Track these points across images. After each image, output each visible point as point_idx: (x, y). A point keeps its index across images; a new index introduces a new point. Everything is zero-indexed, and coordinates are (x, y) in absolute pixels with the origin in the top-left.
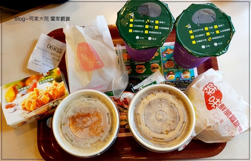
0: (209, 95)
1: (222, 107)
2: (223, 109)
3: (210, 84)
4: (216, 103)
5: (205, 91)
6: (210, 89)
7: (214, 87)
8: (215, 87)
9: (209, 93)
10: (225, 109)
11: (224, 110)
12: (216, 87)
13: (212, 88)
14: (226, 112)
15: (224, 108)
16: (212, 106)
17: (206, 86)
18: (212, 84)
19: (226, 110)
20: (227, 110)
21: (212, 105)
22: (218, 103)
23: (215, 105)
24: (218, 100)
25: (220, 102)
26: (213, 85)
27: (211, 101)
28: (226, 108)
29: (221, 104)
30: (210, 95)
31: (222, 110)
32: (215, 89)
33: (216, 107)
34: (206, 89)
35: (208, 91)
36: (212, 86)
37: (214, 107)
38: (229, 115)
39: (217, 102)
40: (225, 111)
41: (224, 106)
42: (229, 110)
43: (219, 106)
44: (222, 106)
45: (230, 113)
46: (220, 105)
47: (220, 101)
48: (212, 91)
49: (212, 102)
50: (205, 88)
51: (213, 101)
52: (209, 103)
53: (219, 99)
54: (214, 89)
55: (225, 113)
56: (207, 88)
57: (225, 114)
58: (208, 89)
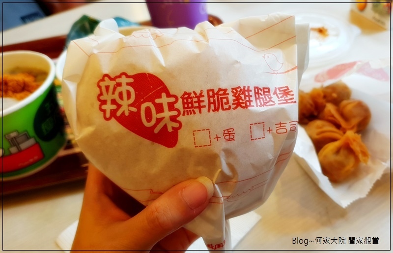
0: (131, 112)
1: (191, 102)
2: (196, 105)
3: (103, 84)
4: (167, 114)
5: (113, 113)
6: (116, 96)
7: (118, 80)
8: (119, 77)
9: (126, 108)
10: (201, 99)
11: (202, 104)
12: (124, 77)
13: (119, 89)
14: (210, 103)
15: (196, 99)
16: (170, 130)
17: (99, 100)
18: (106, 78)
19: (205, 99)
20: (209, 97)
21: (165, 126)
22: (171, 106)
23: (173, 119)
24: (164, 100)
25: (172, 100)
26: (111, 79)
27: (153, 122)
28: (201, 95)
29: (180, 100)
30: (134, 109)
31: (197, 110)
32: (128, 84)
33: (178, 119)
34: (109, 107)
35: (119, 106)
36: (112, 84)
37: (176, 125)
38: (225, 101)
39: (166, 107)
40: (206, 103)
41: (193, 95)
42: (213, 90)
43: (182, 111)
44: (188, 103)
45: (221, 92)
46: (179, 105)
47: (169, 95)
48: (125, 95)
49: (159, 121)
50: (104, 107)
51: (155, 116)
52: (156, 131)
53: (164, 95)
54: (124, 84)
55: (212, 106)
56: (109, 102)
57: (216, 109)
58: (114, 102)
